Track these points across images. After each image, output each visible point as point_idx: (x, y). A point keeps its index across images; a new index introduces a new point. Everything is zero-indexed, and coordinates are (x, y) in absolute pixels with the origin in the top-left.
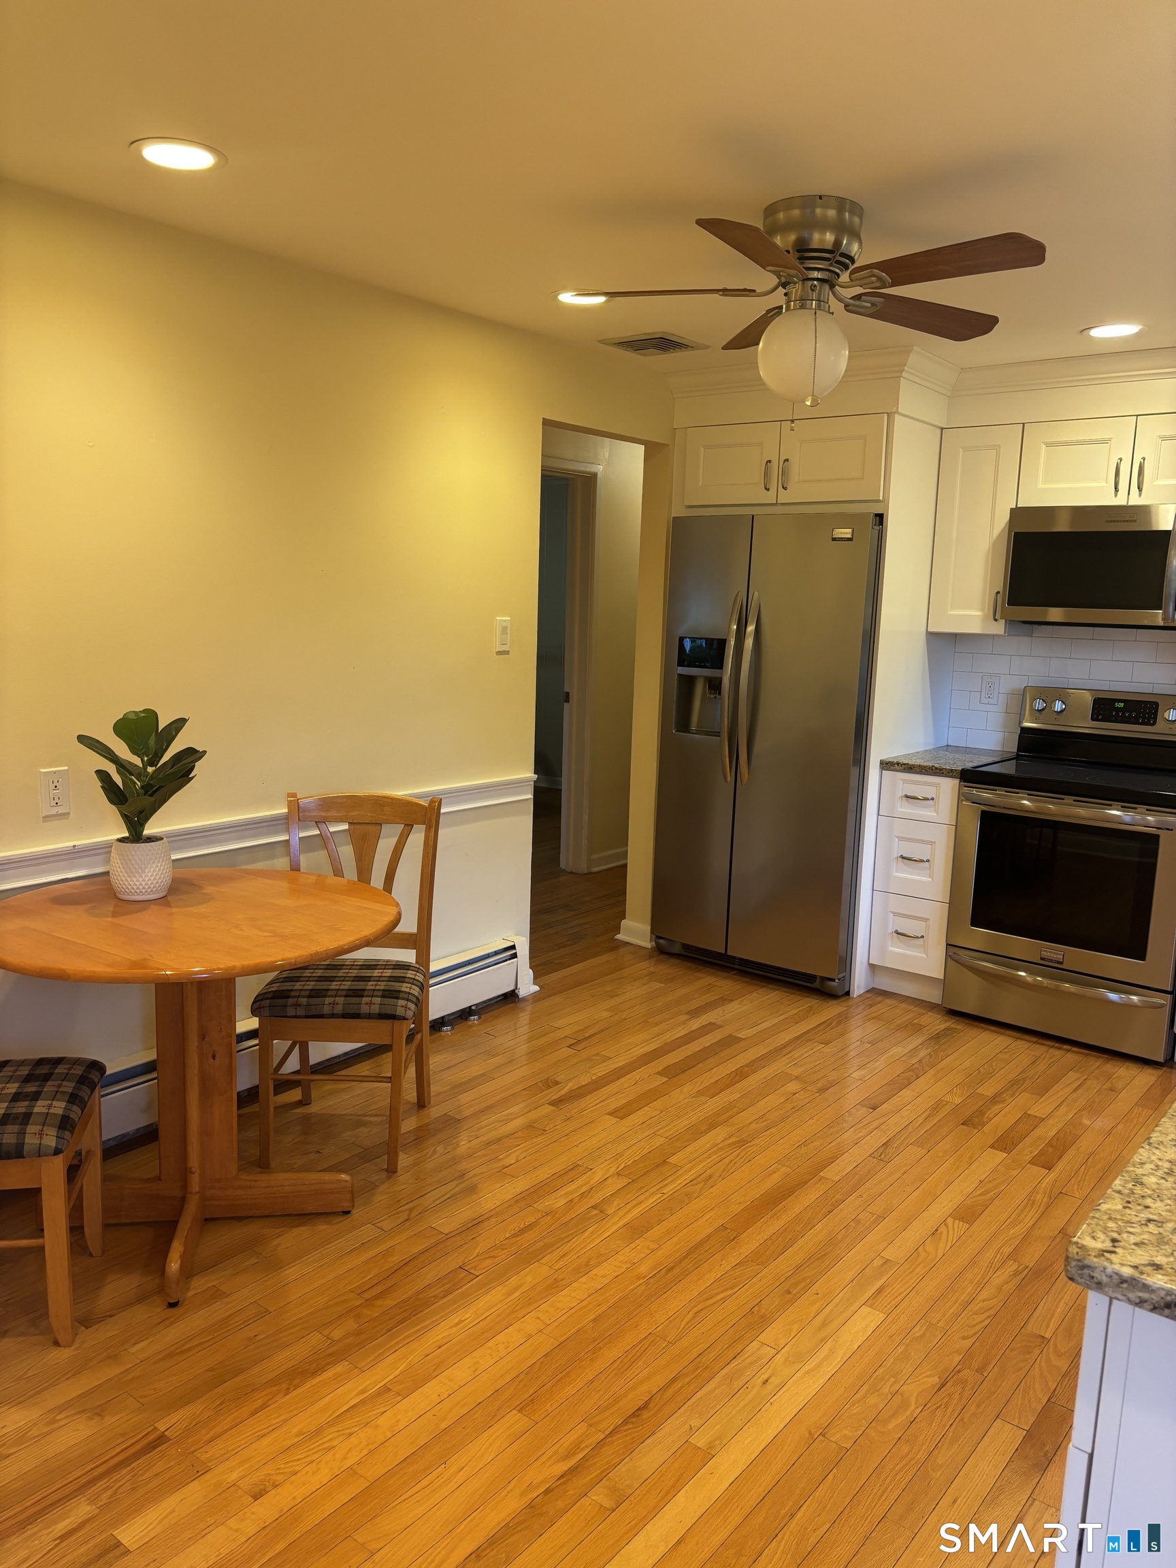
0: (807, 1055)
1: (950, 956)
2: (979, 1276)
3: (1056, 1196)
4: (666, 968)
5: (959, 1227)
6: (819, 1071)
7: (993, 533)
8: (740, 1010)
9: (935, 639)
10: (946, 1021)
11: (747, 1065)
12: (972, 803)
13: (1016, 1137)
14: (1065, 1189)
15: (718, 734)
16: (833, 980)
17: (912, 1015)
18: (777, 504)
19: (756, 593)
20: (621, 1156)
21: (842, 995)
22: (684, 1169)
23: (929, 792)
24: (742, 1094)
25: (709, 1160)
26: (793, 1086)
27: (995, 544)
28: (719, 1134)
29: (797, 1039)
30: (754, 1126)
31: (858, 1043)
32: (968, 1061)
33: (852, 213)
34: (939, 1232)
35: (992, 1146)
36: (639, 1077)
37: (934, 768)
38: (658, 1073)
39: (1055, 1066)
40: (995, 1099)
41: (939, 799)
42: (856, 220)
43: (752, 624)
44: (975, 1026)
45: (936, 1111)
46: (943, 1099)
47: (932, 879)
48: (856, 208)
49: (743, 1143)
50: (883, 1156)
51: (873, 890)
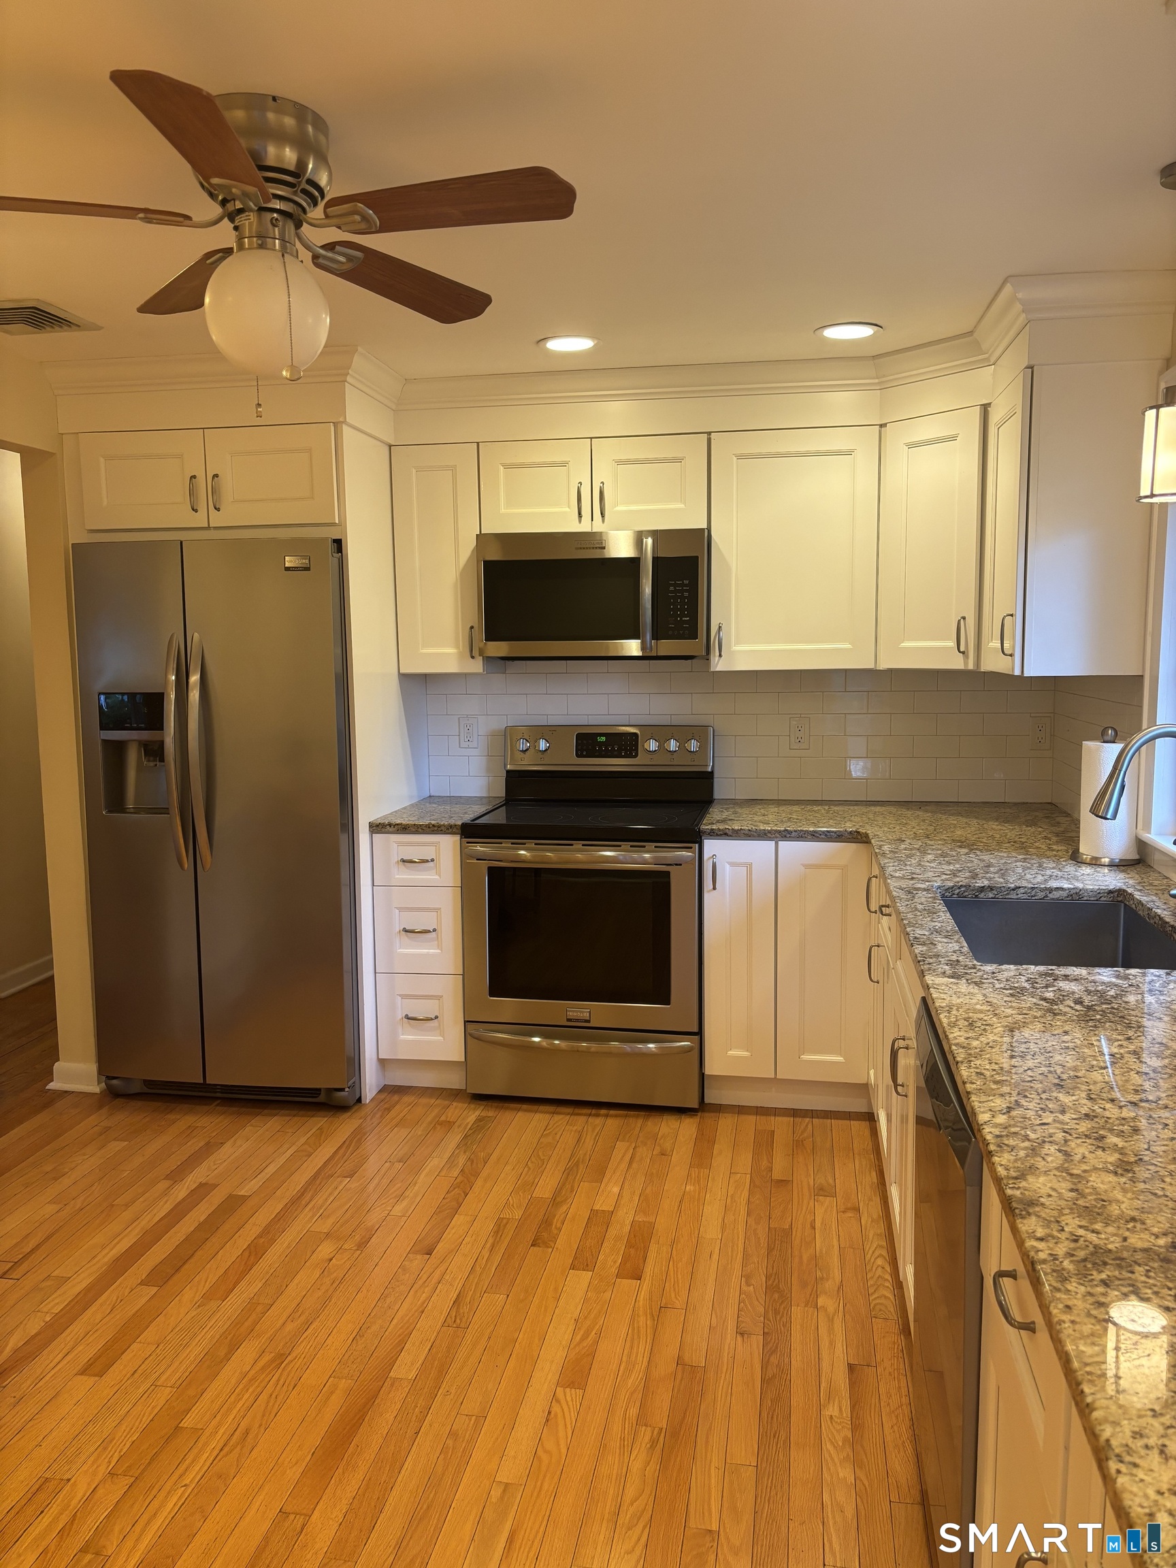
0: (332, 1199)
1: (470, 1035)
2: (616, 1467)
3: (659, 1311)
4: (125, 1117)
5: (570, 1396)
6: (352, 1217)
7: (459, 562)
8: (236, 1154)
9: (407, 679)
10: (475, 1109)
11: (260, 1236)
12: (477, 860)
13: (592, 1244)
14: (664, 1301)
15: (165, 811)
16: (342, 1090)
17: (436, 1111)
18: (209, 528)
19: (196, 635)
20: (111, 1442)
21: (354, 1104)
22: (207, 1433)
23: (428, 853)
24: (264, 1281)
25: (241, 1403)
26: (326, 1249)
27: (463, 573)
28: (246, 1355)
29: (315, 1178)
30: (290, 1327)
31: (387, 1164)
32: (512, 1157)
33: (315, 127)
34: (552, 1413)
35: (573, 1267)
36: (115, 1298)
37: (431, 826)
38: (142, 1283)
39: (600, 1140)
40: (556, 1200)
41: (439, 860)
42: (322, 138)
43: (194, 674)
44: (507, 1108)
45: (499, 1236)
46: (501, 1216)
47: (442, 951)
48: (320, 123)
49: (280, 1359)
50: (458, 1321)
51: (375, 973)
